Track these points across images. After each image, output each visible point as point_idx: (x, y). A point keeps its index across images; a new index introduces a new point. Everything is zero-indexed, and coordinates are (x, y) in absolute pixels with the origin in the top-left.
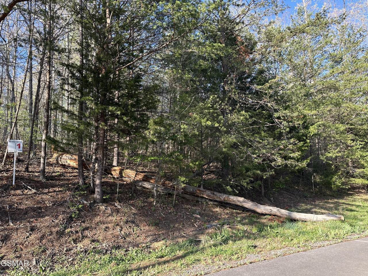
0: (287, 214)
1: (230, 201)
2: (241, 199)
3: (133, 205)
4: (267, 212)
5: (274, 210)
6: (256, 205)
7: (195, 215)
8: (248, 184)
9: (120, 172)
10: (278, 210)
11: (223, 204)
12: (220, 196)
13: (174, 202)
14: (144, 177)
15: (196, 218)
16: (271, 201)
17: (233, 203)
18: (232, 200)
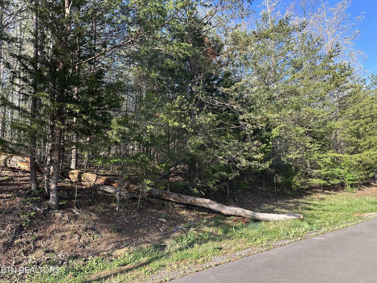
0: (251, 214)
1: (197, 203)
2: (208, 201)
3: (93, 211)
4: (232, 214)
5: (239, 211)
6: (222, 206)
7: (161, 219)
8: (214, 185)
9: (78, 175)
10: (243, 211)
11: (190, 206)
12: (187, 198)
13: (138, 206)
14: (105, 181)
15: (162, 222)
16: (236, 202)
17: (200, 205)
18: (198, 202)
